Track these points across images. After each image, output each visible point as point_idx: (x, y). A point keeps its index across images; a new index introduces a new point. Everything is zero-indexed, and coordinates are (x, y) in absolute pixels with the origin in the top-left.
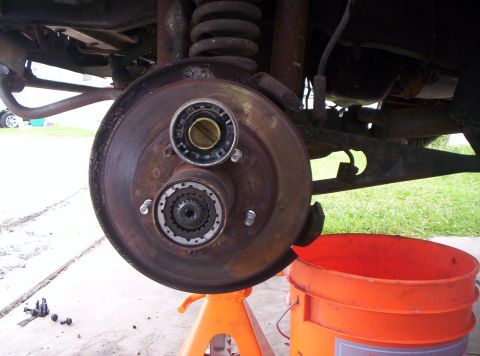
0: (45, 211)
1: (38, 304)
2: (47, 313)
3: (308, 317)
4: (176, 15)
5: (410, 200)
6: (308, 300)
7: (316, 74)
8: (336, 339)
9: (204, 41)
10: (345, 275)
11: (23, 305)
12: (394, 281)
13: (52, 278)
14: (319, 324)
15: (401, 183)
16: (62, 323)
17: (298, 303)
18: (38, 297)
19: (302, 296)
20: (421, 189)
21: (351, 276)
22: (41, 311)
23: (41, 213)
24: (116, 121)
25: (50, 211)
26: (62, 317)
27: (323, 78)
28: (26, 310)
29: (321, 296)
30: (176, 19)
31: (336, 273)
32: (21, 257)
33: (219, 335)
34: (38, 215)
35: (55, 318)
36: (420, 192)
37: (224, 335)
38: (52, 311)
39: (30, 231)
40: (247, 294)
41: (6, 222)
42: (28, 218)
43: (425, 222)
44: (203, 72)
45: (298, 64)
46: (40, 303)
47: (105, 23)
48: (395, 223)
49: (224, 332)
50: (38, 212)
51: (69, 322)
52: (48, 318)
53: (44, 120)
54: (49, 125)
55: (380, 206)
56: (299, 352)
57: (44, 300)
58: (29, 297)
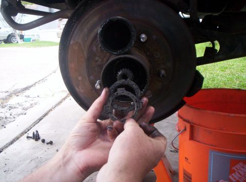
0: (35, 84)
2: (39, 139)
3: (192, 137)
5: (228, 71)
6: (192, 128)
8: (210, 151)
10: (216, 112)
11: (26, 135)
13: (40, 119)
14: (199, 142)
15: (222, 62)
16: (47, 144)
17: (185, 129)
18: (33, 130)
19: (188, 126)
20: (233, 65)
22: (36, 137)
23: (32, 86)
24: (73, 26)
25: (37, 84)
26: (47, 140)
28: (28, 137)
29: (200, 125)
31: (209, 112)
32: (23, 109)
34: (31, 87)
35: (43, 141)
36: (232, 67)
38: (42, 137)
39: (27, 95)
41: (14, 91)
42: (26, 89)
43: (238, 82)
46: (35, 133)
48: (221, 83)
51: (51, 143)
52: (40, 141)
53: (31, 38)
54: (33, 40)
55: (212, 75)
56: (186, 158)
57: (37, 131)
58: (29, 130)
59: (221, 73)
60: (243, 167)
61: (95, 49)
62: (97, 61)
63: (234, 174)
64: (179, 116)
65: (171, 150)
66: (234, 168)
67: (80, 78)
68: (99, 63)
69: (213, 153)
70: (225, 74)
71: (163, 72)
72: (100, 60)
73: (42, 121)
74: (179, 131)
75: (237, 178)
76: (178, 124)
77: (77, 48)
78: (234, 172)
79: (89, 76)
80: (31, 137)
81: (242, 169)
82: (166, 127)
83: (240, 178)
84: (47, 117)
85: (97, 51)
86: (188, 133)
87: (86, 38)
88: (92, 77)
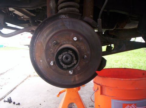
0: (7, 72)
1: (8, 99)
2: (11, 102)
3: (102, 93)
4: (53, 2)
6: (101, 88)
7: (98, 18)
8: (112, 100)
9: (63, 9)
11: (3, 100)
12: (130, 79)
13: (12, 91)
16: (17, 105)
17: (98, 89)
18: (8, 97)
19: (99, 87)
21: (115, 79)
22: (10, 101)
23: (5, 72)
24: (38, 34)
25: (8, 72)
26: (16, 103)
27: (101, 20)
29: (105, 86)
30: (53, 3)
33: (70, 103)
34: (4, 73)
35: (14, 103)
36: (121, 60)
37: (72, 103)
38: (13, 101)
39: (2, 78)
40: (79, 89)
44: (65, 16)
45: (92, 16)
46: (9, 99)
47: (29, 6)
49: (72, 102)
50: (4, 72)
51: (19, 104)
52: (12, 103)
53: (3, 46)
54: (5, 47)
55: (110, 65)
56: (99, 105)
57: (10, 98)
58: (5, 97)
59: (115, 63)
61: (50, 45)
62: (51, 51)
64: (94, 82)
65: (90, 105)
67: (41, 61)
68: (52, 52)
69: (113, 101)
70: (118, 64)
71: (86, 56)
72: (53, 50)
73: (12, 92)
74: (94, 90)
76: (94, 87)
77: (40, 45)
79: (47, 59)
80: (6, 101)
82: (86, 93)
84: (15, 90)
85: (51, 45)
86: (99, 91)
87: (45, 40)
88: (48, 60)
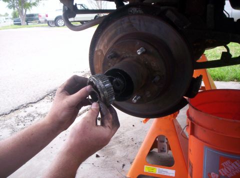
3: (192, 133)
17: (188, 125)
19: (190, 122)
37: (164, 136)
44: (137, 10)
56: (190, 149)
60: (231, 165)
63: (222, 169)
66: (223, 164)
69: (206, 149)
75: (226, 174)
78: (223, 167)
81: (230, 166)
83: (228, 173)
86: (189, 129)
